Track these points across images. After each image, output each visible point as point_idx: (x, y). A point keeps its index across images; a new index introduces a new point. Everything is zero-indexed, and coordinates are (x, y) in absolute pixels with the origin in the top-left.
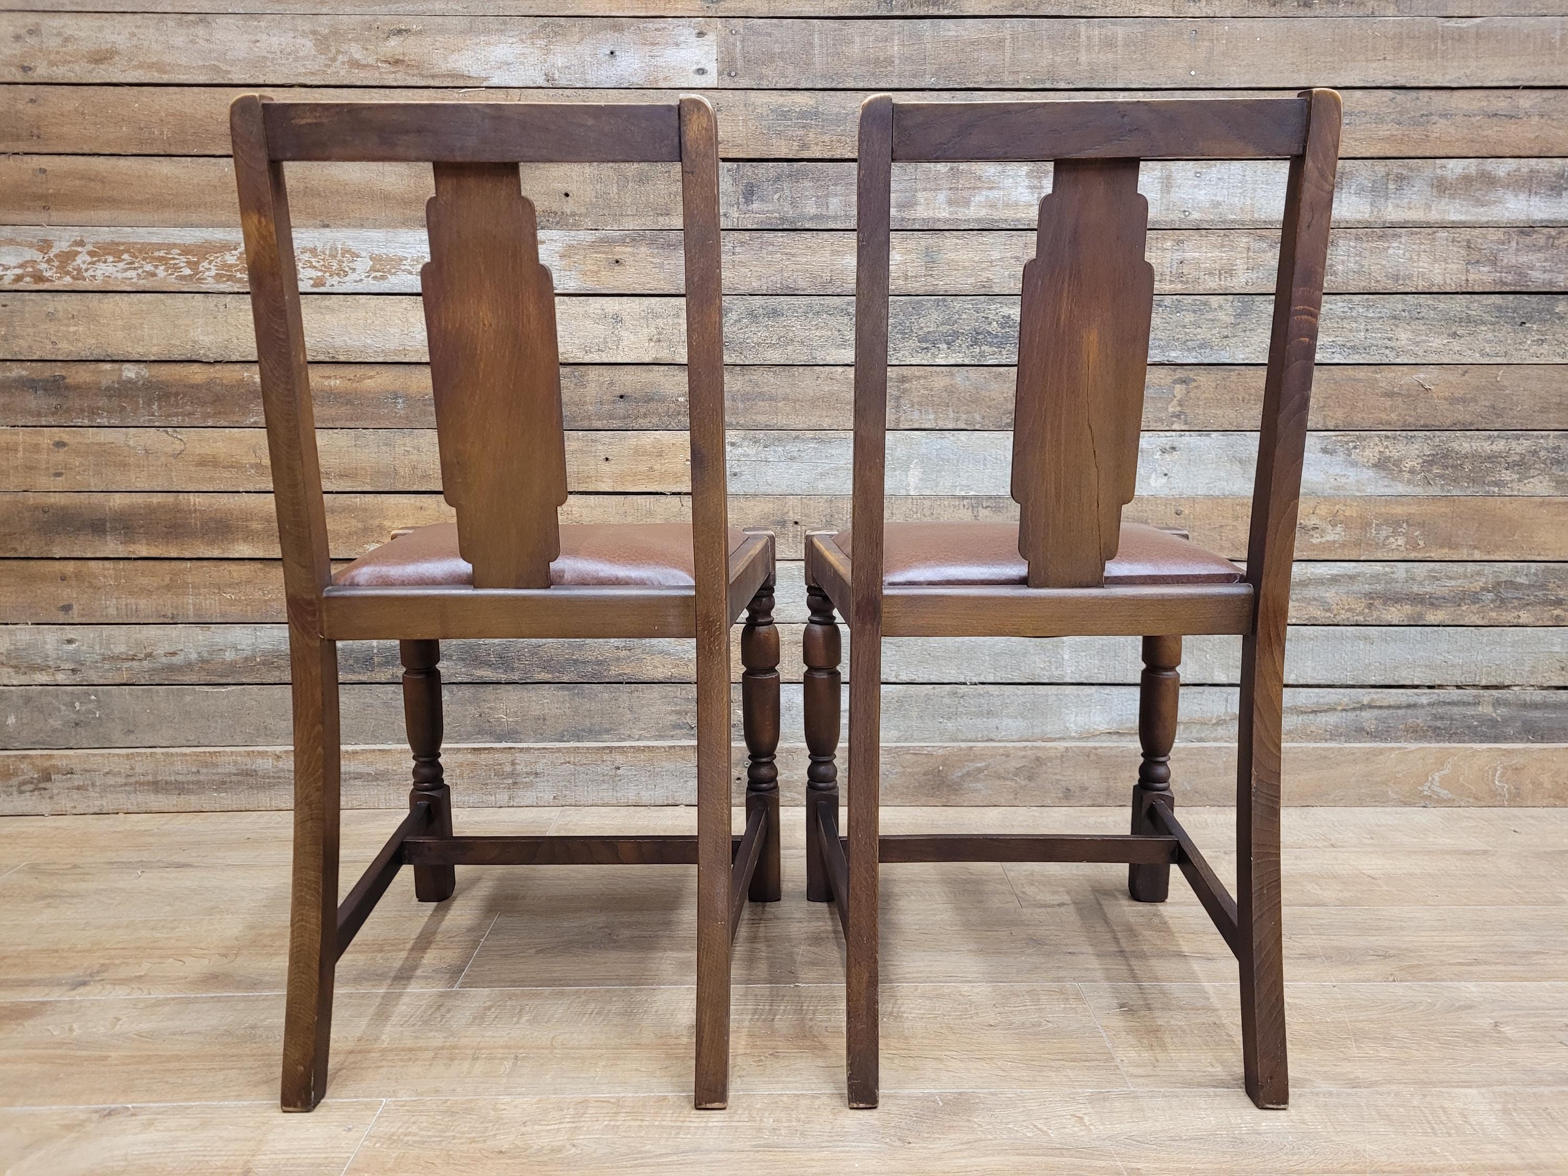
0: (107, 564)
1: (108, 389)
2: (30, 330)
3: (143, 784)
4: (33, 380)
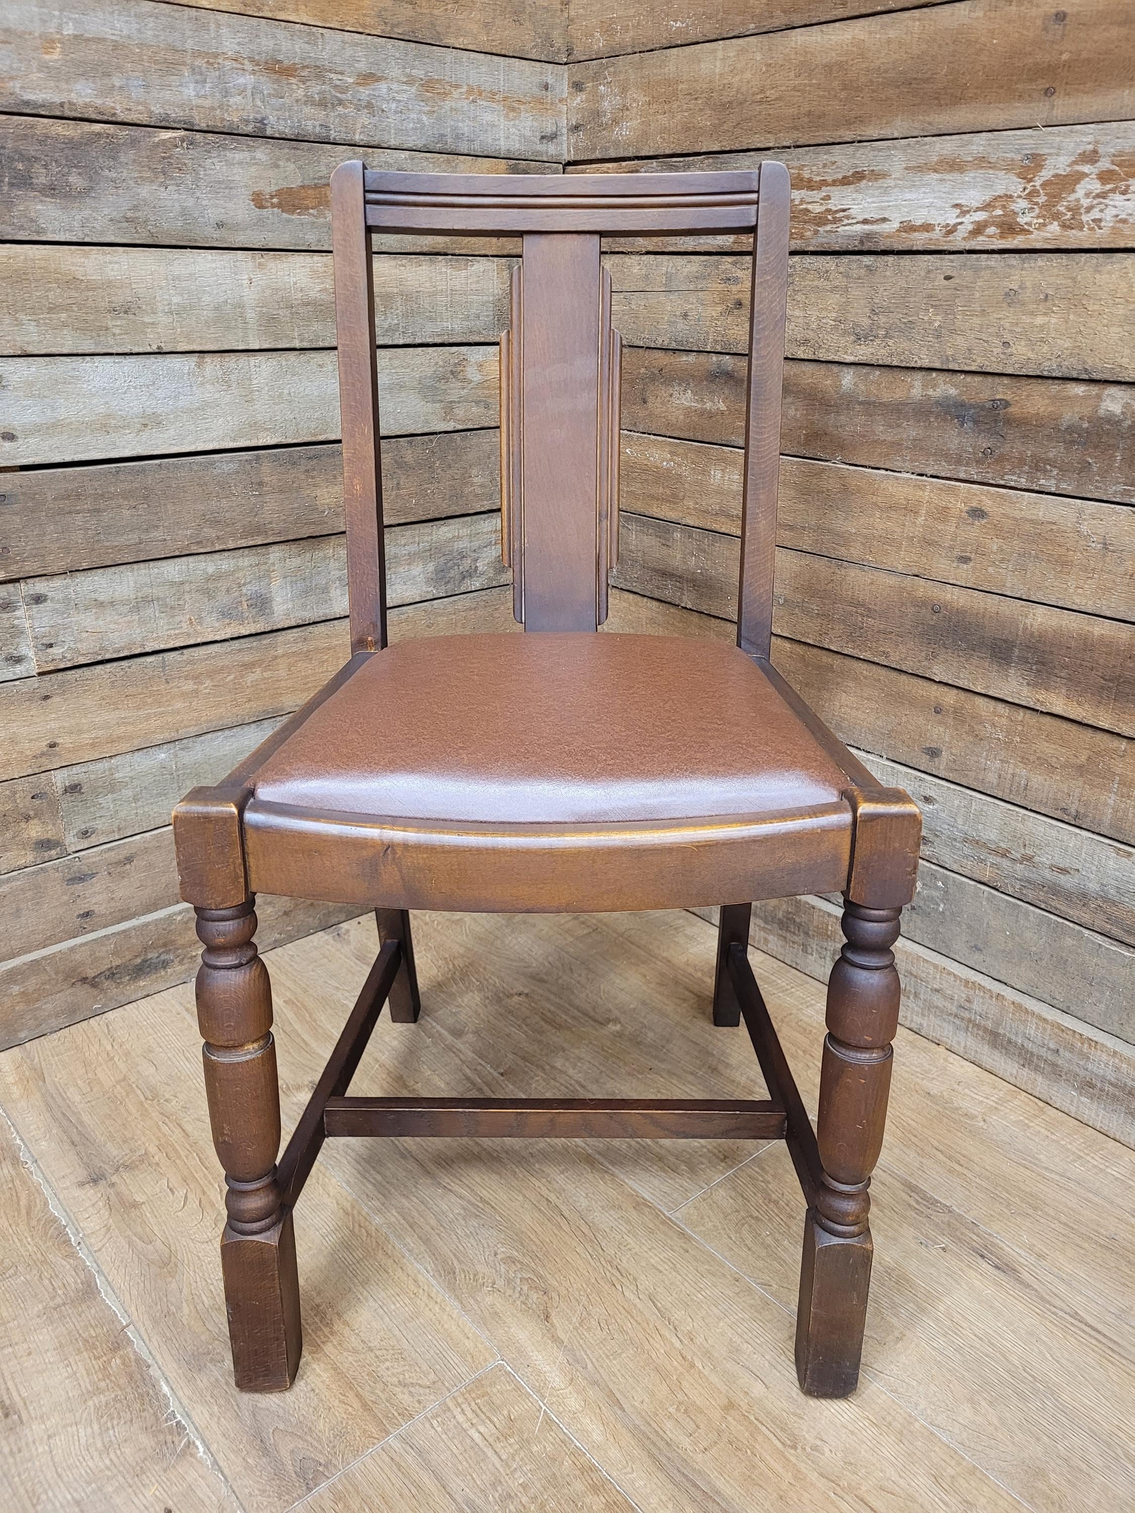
0: (1001, 708)
1: (1070, 429)
2: (976, 321)
3: (978, 1026)
4: (962, 405)
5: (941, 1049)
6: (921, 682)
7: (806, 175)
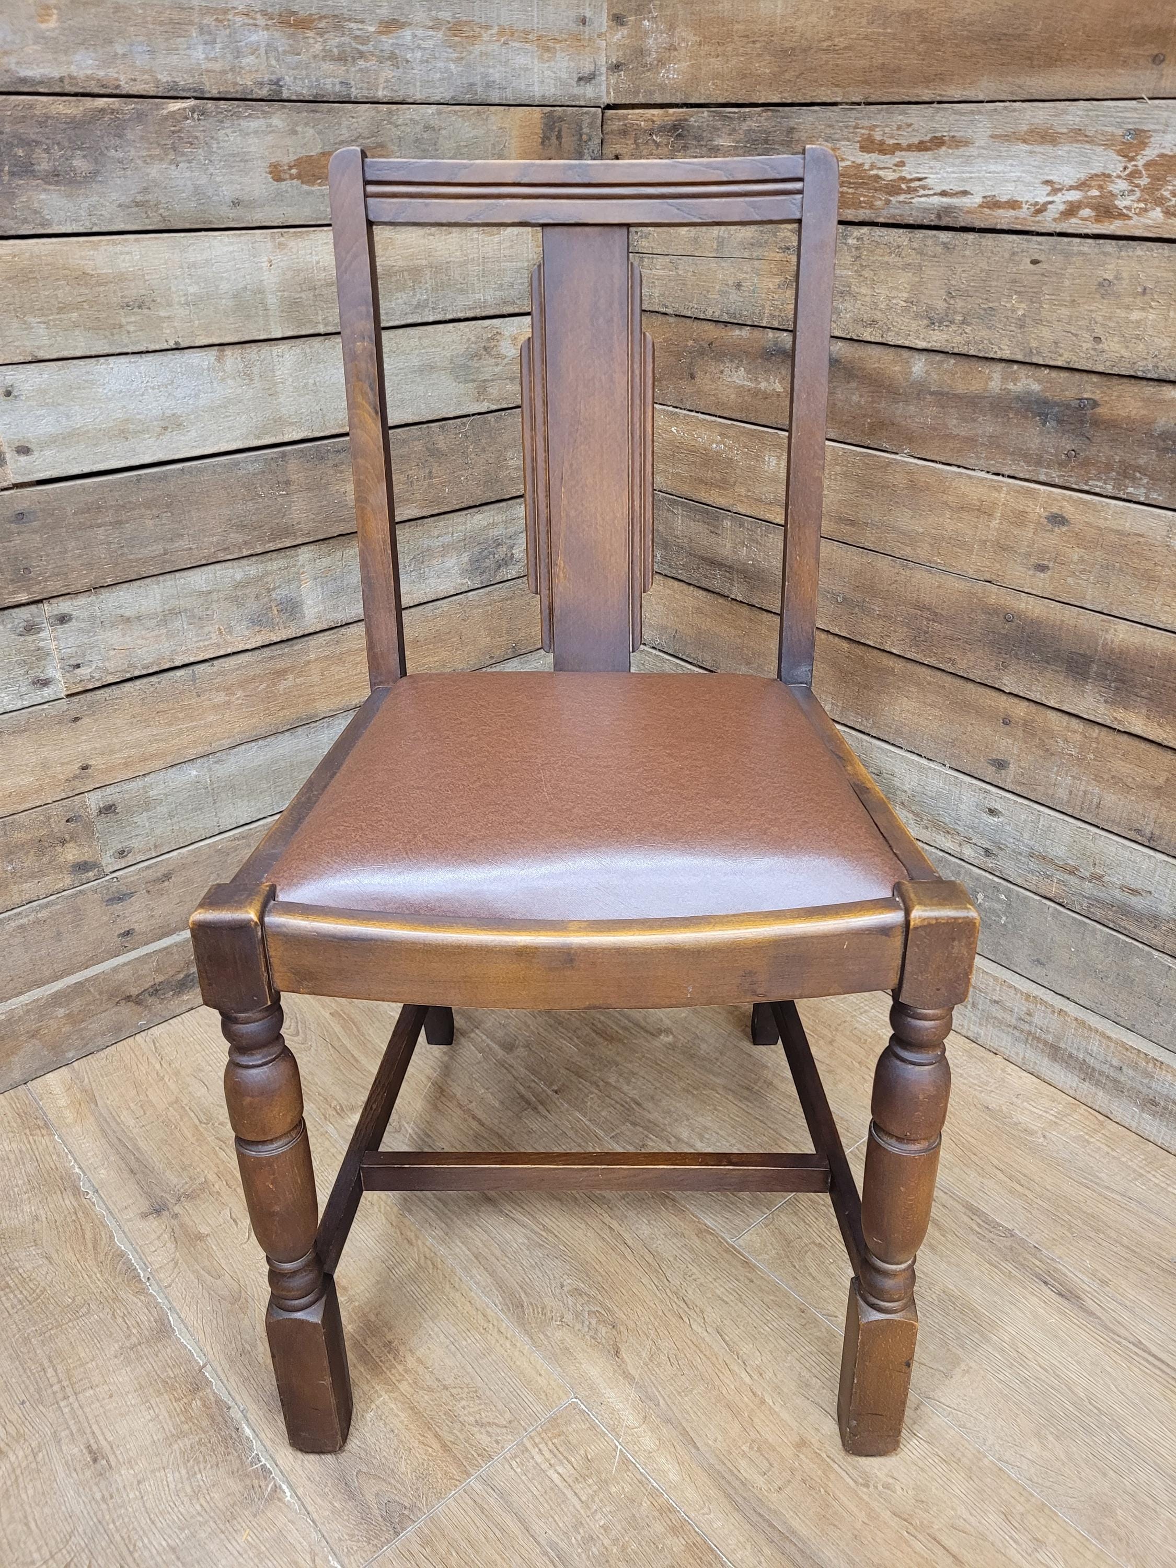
0: (1074, 722)
1: (1164, 435)
2: (1064, 312)
3: (1038, 1039)
4: (1046, 402)
5: (999, 1059)
6: (989, 691)
7: (878, 136)
